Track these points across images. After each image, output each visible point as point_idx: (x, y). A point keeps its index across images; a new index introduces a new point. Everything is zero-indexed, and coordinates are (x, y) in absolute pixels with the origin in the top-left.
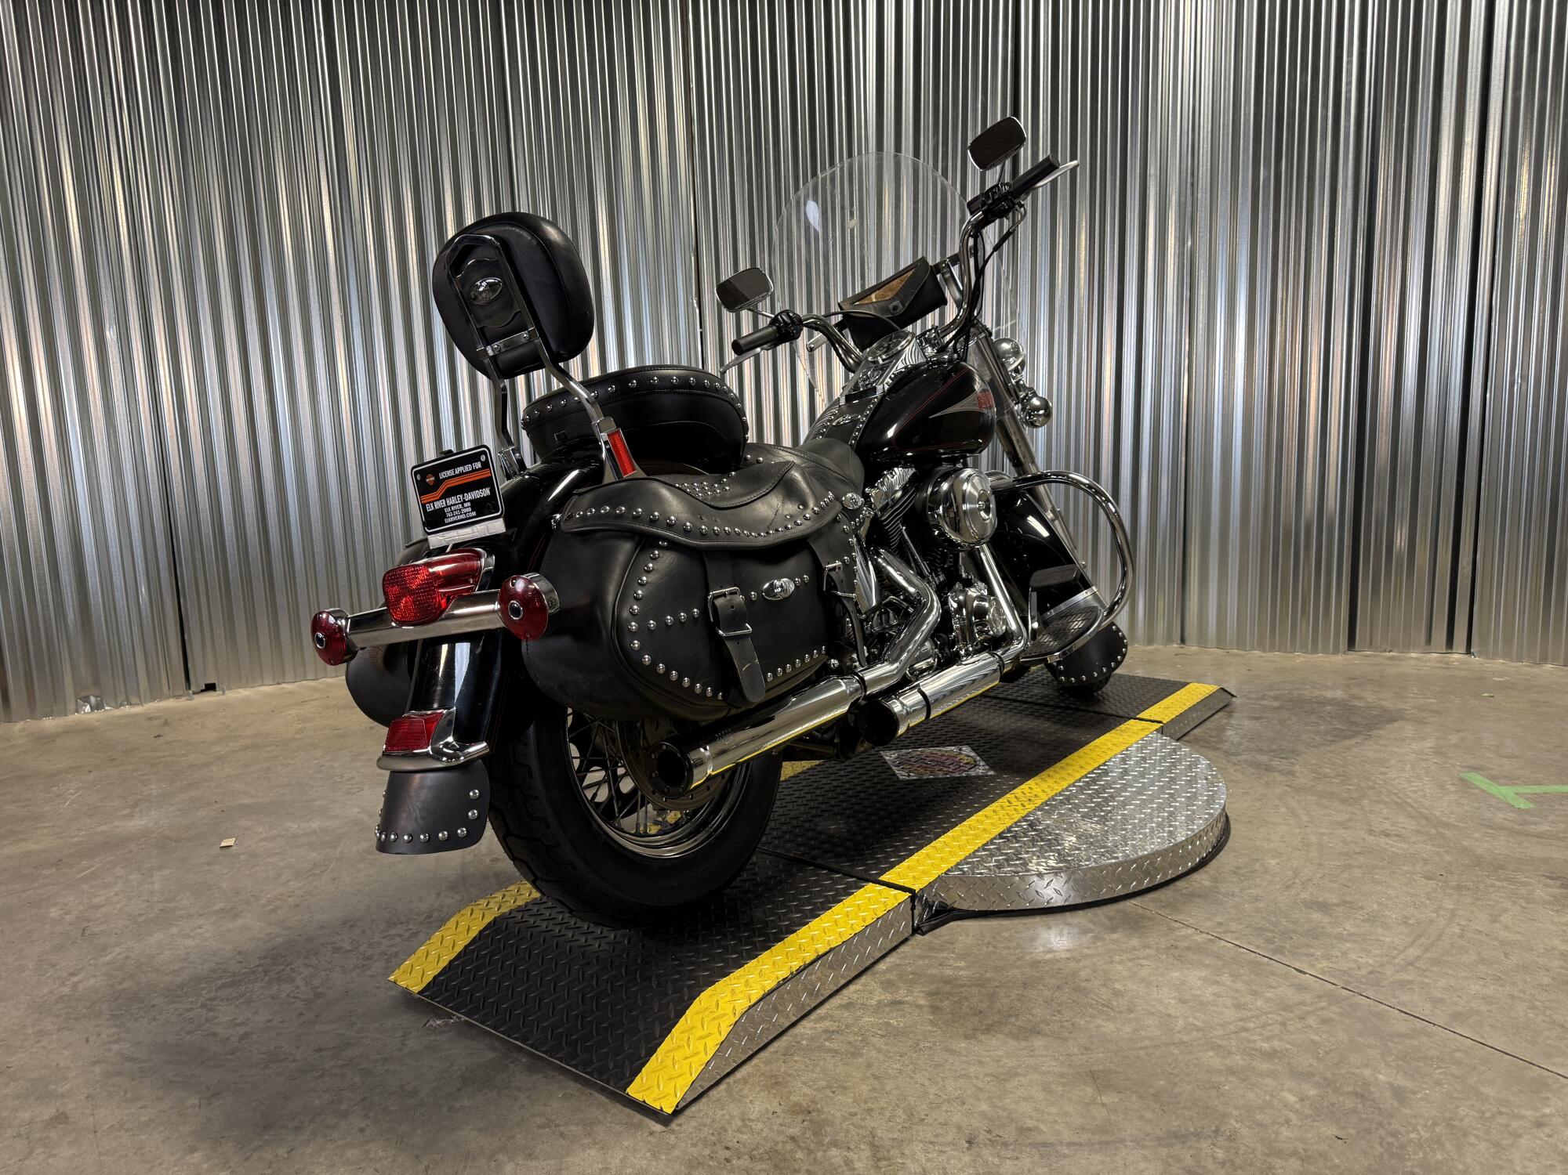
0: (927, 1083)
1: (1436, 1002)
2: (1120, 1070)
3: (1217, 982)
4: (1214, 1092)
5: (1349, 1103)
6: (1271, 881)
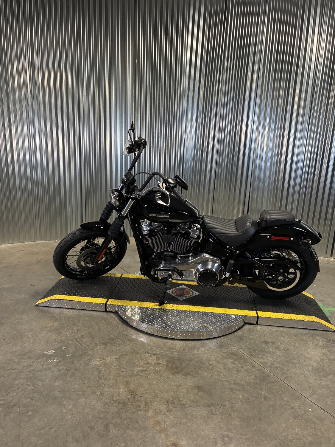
0: (161, 386)
2: (205, 386)
4: (224, 394)
5: (254, 399)
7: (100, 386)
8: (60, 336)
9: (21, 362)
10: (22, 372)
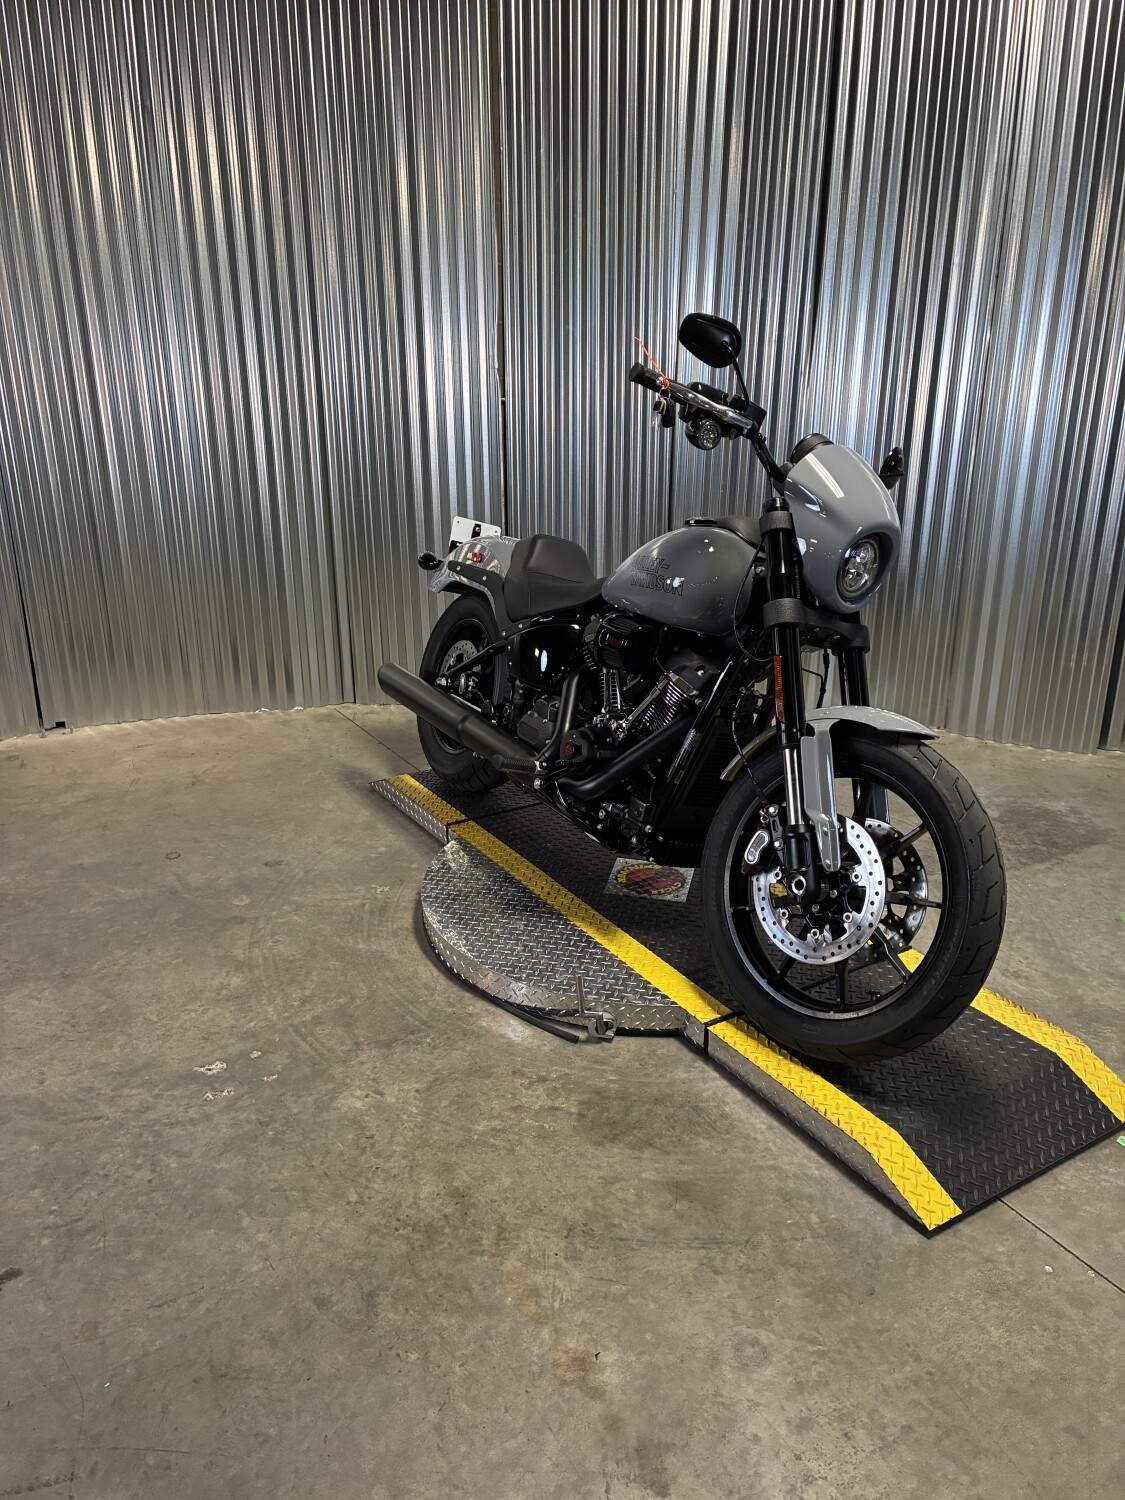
0: (554, 1180)
2: (700, 1183)
4: (760, 1209)
7: (360, 1176)
8: (245, 1016)
9: (119, 1096)
10: (120, 1126)
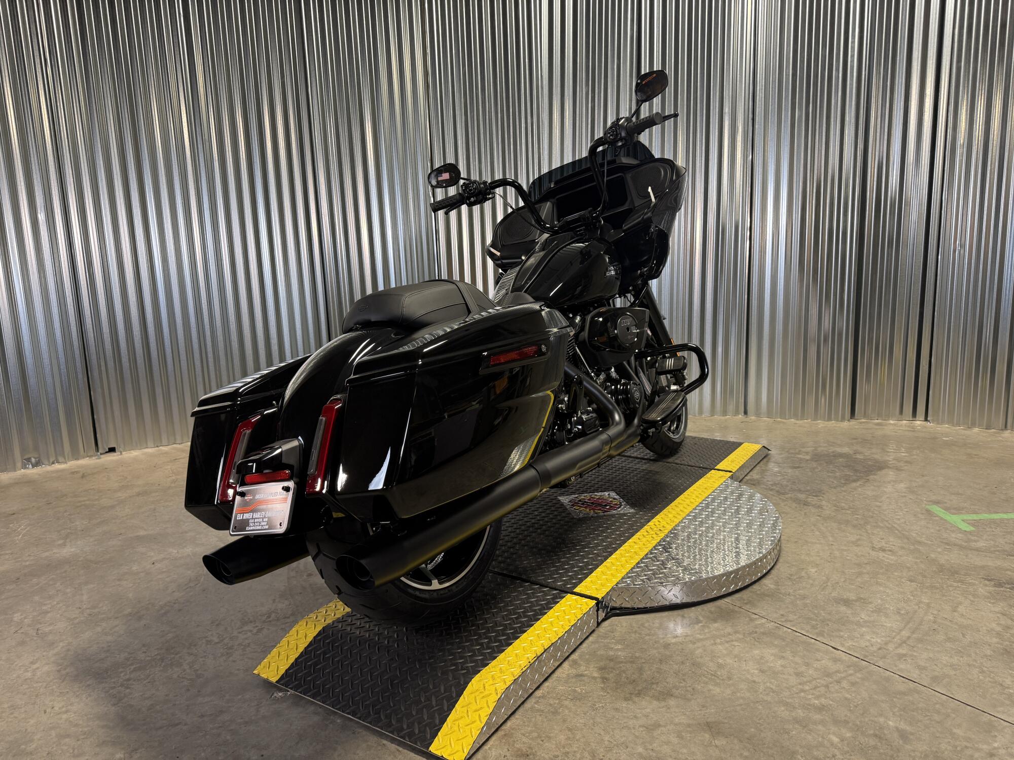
0: (602, 732)
1: (922, 669)
2: (726, 721)
3: (783, 657)
4: (786, 736)
5: (872, 742)
6: (812, 584)
9: (194, 704)
10: (199, 729)
